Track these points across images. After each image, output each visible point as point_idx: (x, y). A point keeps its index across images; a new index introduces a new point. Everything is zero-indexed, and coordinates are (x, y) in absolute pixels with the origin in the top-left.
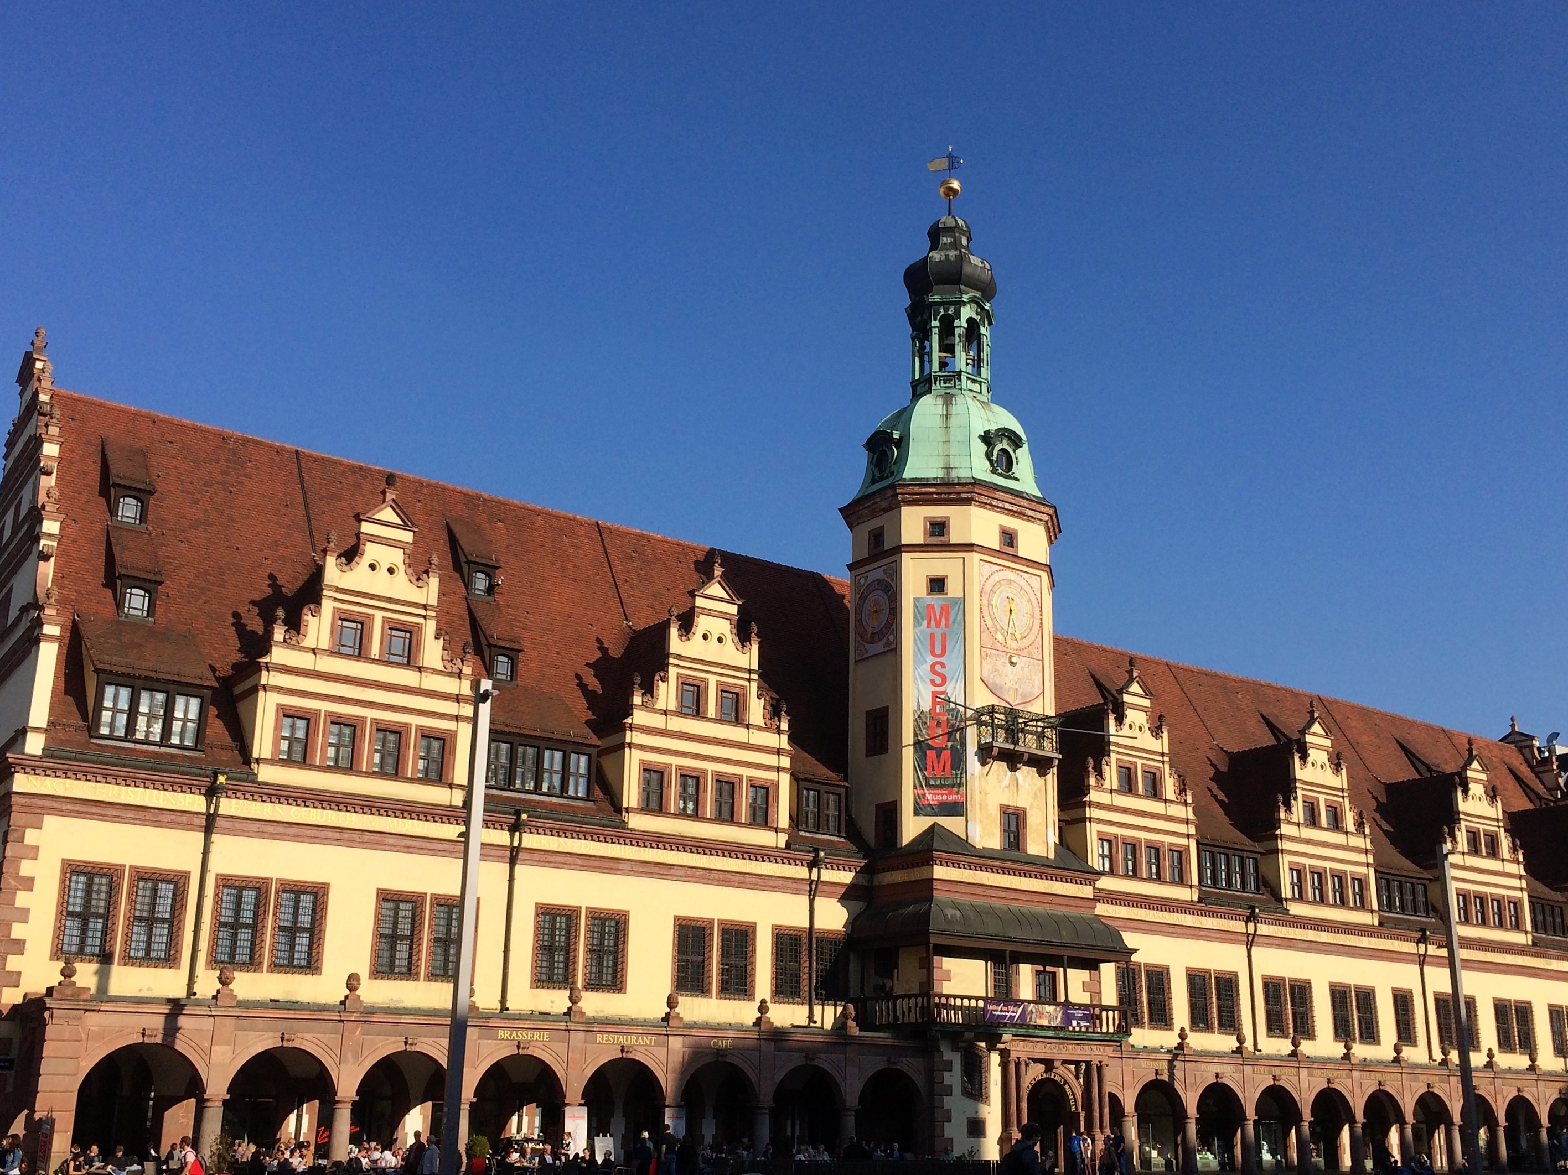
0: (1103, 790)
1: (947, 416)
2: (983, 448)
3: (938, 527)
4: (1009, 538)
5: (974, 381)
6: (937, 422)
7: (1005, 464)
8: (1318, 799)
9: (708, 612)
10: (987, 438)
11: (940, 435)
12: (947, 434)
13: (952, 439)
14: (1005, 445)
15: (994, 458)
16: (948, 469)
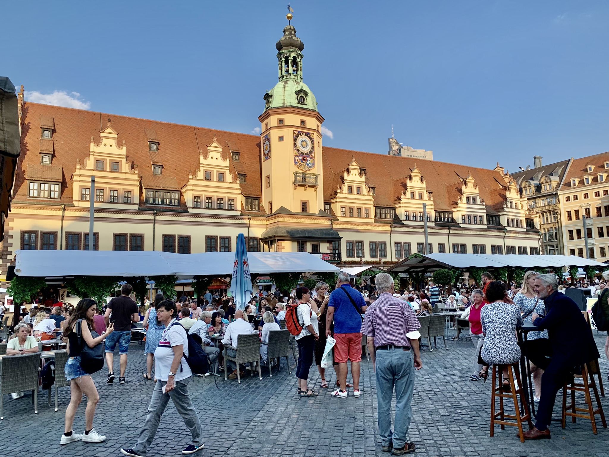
0: (343, 193)
1: (284, 87)
2: (296, 96)
3: (281, 121)
4: (303, 122)
5: (295, 76)
6: (282, 89)
7: (302, 100)
8: (415, 191)
9: (212, 151)
10: (297, 93)
11: (282, 93)
12: (284, 93)
13: (286, 94)
14: (302, 95)
15: (299, 99)
16: (284, 103)
